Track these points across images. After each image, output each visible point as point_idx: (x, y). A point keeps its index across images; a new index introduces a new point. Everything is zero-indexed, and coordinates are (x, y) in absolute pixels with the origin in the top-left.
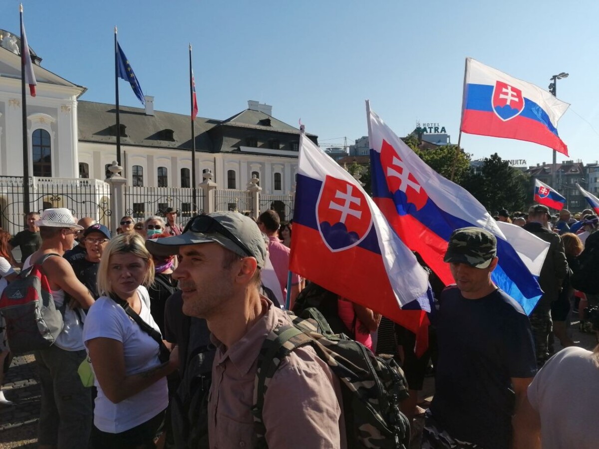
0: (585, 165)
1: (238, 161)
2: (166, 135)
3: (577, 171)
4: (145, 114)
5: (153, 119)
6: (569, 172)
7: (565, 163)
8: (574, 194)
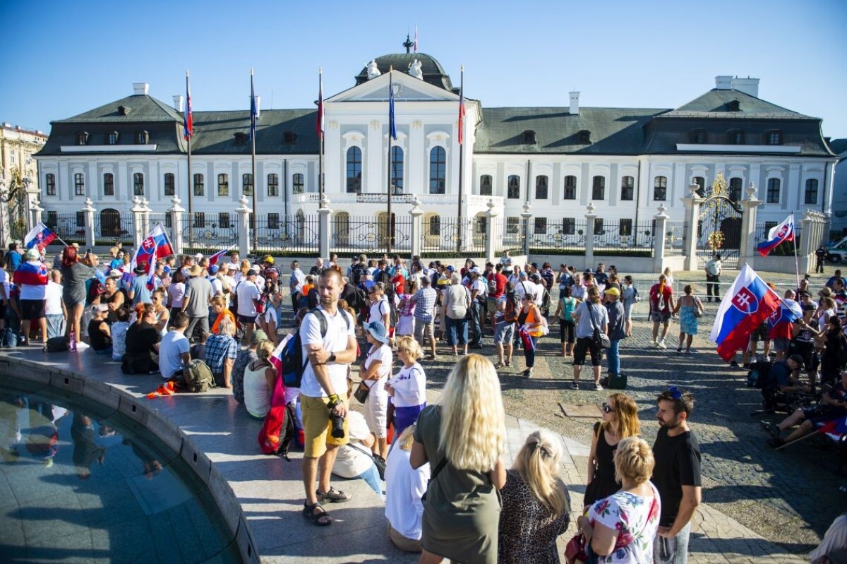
1: (672, 165)
2: (582, 137)
4: (569, 114)
5: (577, 118)
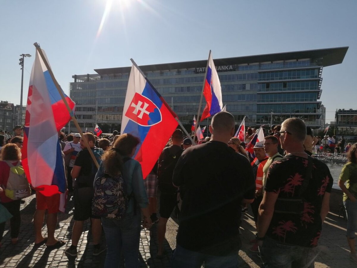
0: (15, 105)
3: (10, 108)
6: (6, 108)
7: (3, 102)
8: (8, 121)
